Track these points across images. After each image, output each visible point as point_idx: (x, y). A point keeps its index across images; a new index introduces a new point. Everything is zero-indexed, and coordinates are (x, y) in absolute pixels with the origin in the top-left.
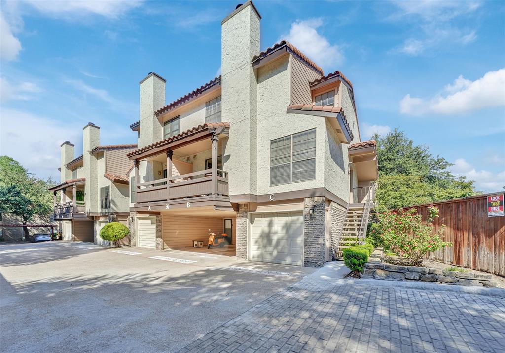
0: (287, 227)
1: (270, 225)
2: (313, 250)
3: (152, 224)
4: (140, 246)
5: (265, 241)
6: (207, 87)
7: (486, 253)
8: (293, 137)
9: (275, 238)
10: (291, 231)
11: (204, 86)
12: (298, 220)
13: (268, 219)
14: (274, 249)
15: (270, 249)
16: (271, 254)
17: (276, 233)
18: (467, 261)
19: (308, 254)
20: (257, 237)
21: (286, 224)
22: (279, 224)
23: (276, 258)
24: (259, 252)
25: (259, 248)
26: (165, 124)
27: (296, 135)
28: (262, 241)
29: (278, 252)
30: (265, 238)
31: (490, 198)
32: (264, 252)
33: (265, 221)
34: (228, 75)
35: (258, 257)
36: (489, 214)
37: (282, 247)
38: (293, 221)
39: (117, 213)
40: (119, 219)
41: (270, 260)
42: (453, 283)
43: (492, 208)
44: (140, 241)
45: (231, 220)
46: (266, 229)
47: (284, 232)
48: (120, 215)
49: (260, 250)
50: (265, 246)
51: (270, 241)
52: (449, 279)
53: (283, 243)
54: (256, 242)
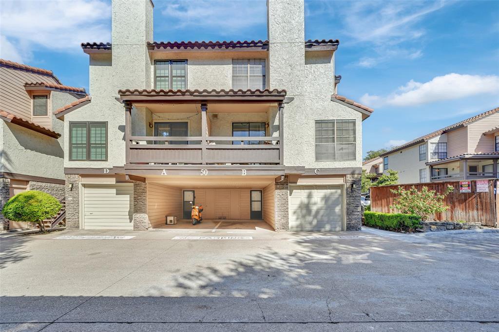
0: (326, 199)
1: (310, 196)
2: (353, 217)
3: (117, 194)
4: (86, 228)
5: (304, 211)
6: (246, 45)
7: (460, 212)
8: (337, 122)
9: (314, 208)
10: (330, 202)
11: (242, 42)
12: (336, 192)
13: (307, 191)
14: (314, 218)
15: (309, 218)
16: (311, 223)
17: (315, 204)
18: (446, 218)
19: (349, 220)
20: (295, 208)
21: (325, 196)
22: (318, 196)
23: (316, 226)
24: (298, 223)
25: (297, 219)
26: (156, 62)
27: (339, 122)
28: (301, 212)
29: (318, 221)
30: (305, 209)
31: (461, 183)
32: (303, 222)
33: (304, 193)
34: (278, 44)
35: (297, 227)
36: (461, 191)
37: (322, 216)
38: (332, 194)
39: (11, 174)
40: (14, 186)
41: (310, 229)
42: (469, 229)
43: (463, 188)
44: (86, 220)
45: (194, 191)
46: (305, 201)
47: (323, 202)
48: (17, 178)
49: (299, 220)
50: (304, 216)
51: (309, 211)
52: (466, 227)
53: (322, 212)
54: (295, 213)
